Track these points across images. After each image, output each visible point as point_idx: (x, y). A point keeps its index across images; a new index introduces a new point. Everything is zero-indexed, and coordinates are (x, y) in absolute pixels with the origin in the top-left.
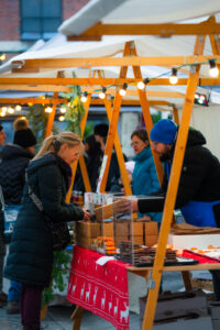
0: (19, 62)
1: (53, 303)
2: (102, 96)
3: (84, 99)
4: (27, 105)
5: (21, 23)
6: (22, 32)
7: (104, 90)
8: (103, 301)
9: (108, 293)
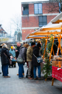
0: (42, 29)
1: (48, 78)
2: (57, 36)
3: (53, 37)
4: (41, 39)
5: (39, 23)
6: (39, 25)
7: (58, 35)
8: (59, 77)
9: (60, 75)
